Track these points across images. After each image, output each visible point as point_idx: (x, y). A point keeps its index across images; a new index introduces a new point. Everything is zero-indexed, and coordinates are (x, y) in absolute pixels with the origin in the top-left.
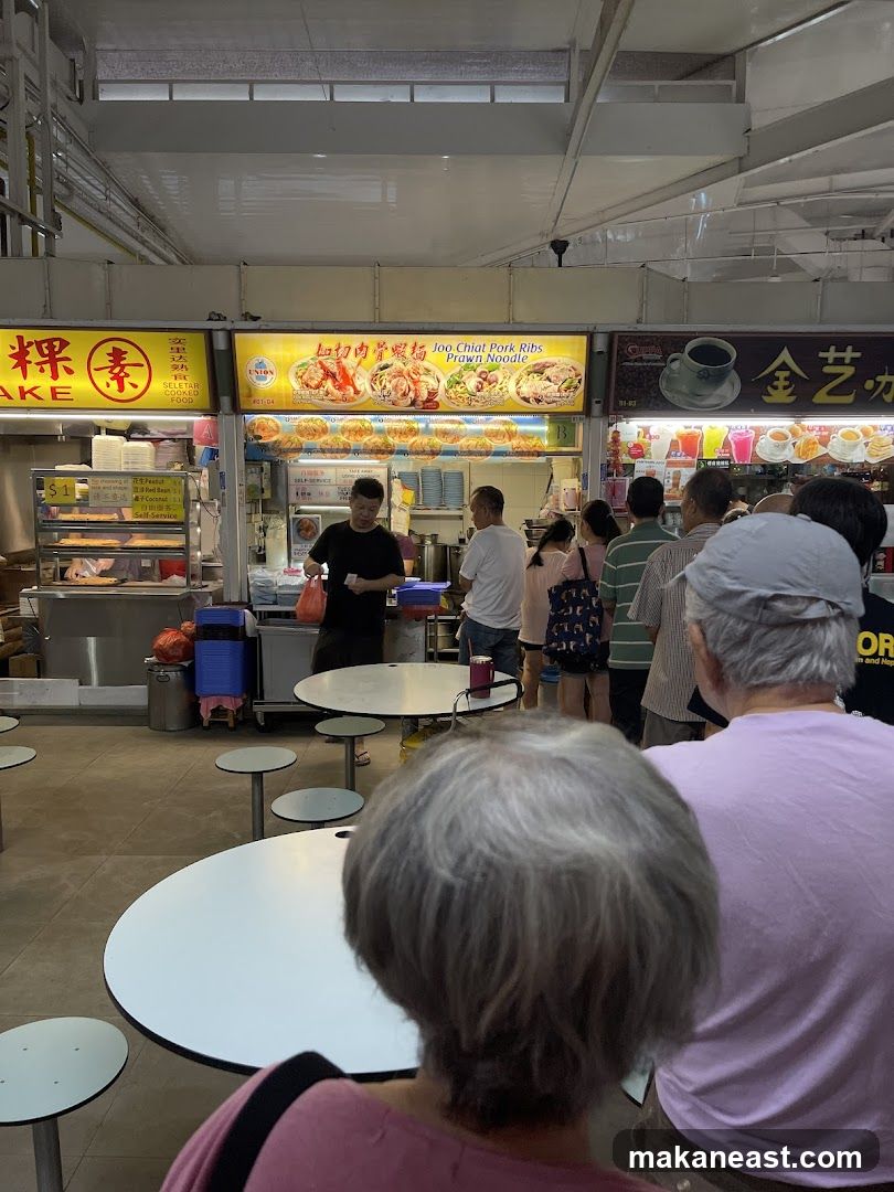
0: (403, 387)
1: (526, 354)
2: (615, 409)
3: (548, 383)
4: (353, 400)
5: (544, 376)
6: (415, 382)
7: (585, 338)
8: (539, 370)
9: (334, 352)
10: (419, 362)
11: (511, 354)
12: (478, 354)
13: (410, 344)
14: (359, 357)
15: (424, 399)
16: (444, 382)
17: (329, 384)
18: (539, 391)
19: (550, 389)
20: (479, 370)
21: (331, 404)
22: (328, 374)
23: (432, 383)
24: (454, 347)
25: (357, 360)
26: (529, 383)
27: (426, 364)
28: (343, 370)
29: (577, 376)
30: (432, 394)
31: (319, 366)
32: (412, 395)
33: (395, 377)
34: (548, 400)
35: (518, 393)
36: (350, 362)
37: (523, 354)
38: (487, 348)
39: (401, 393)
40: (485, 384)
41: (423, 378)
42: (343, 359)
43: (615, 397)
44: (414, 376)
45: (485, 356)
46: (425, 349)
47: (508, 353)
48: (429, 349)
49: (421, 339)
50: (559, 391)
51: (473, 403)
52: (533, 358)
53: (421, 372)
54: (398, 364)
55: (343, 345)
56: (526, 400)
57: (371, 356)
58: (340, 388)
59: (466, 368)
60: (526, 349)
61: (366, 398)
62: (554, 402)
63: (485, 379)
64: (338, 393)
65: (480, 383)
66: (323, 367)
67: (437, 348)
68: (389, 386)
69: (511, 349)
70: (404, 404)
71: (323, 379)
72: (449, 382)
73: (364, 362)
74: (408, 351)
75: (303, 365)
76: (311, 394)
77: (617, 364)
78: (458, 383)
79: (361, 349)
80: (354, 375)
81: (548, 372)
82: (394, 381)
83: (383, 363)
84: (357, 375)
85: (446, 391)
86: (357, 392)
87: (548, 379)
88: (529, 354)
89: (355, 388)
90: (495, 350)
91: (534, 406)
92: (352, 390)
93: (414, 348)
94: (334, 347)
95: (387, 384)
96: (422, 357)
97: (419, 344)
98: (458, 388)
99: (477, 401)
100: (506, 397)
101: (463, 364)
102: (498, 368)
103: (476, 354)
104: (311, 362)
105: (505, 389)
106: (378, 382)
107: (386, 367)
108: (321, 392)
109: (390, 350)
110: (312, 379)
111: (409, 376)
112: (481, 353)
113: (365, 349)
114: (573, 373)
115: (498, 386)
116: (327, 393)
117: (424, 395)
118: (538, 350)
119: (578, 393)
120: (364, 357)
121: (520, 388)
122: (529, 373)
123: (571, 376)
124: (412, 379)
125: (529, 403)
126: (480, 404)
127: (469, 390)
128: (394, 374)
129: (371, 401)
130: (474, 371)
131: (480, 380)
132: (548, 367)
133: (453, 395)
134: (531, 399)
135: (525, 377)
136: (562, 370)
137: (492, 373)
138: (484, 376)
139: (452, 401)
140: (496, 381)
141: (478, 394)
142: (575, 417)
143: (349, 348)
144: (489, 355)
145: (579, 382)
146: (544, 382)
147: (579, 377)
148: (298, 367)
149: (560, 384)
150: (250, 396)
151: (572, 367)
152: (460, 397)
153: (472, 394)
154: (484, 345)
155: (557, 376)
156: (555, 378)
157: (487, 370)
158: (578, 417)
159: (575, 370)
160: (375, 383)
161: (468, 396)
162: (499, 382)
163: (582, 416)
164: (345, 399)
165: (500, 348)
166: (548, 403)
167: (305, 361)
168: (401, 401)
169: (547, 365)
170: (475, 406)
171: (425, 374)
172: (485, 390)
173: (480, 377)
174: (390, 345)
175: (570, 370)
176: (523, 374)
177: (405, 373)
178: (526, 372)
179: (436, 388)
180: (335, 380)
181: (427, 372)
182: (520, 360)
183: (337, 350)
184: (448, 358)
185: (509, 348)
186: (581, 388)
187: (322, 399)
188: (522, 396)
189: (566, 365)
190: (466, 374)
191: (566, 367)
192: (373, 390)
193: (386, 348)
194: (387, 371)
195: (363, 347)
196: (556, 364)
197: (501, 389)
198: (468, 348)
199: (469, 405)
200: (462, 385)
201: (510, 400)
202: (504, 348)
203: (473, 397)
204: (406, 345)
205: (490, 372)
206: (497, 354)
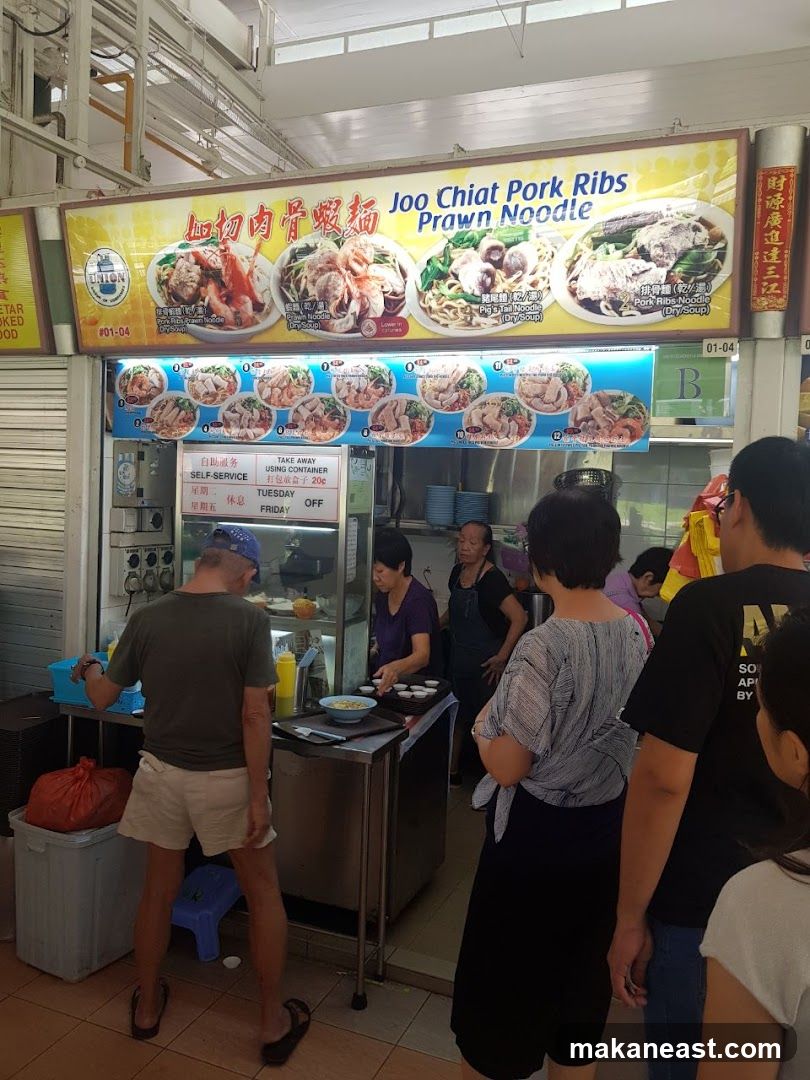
0: (339, 293)
1: (589, 197)
3: (642, 264)
4: (254, 322)
5: (631, 249)
6: (359, 279)
7: (731, 145)
8: (620, 236)
9: (214, 230)
10: (364, 238)
11: (555, 202)
12: (483, 208)
13: (347, 201)
14: (258, 236)
15: (379, 314)
16: (414, 277)
17: (211, 294)
18: (621, 283)
19: (647, 279)
20: (485, 244)
21: (216, 331)
22: (209, 273)
23: (393, 281)
24: (432, 200)
25: (254, 242)
26: (599, 265)
27: (378, 240)
28: (230, 261)
29: (715, 239)
30: (394, 302)
31: (192, 259)
32: (355, 307)
33: (321, 271)
34: (644, 303)
35: (573, 293)
36: (242, 247)
37: (581, 198)
38: (501, 195)
39: (334, 304)
40: (500, 274)
41: (375, 270)
42: (230, 243)
44: (357, 268)
45: (496, 210)
46: (377, 207)
47: (547, 200)
48: (383, 206)
49: (366, 188)
50: (669, 280)
51: (477, 319)
52: (607, 208)
53: (370, 255)
54: (327, 245)
55: (229, 214)
56: (590, 305)
57: (279, 232)
58: (229, 300)
59: (459, 242)
60: (588, 188)
61: (274, 317)
62: (656, 308)
63: (498, 264)
64: (226, 311)
65: (488, 273)
66: (199, 261)
67: (399, 204)
68: (313, 292)
69: (555, 190)
70: (341, 326)
71: (201, 284)
72: (425, 274)
73: (267, 245)
74: (344, 213)
75: (168, 258)
76: (184, 313)
78: (443, 276)
79: (260, 219)
80: (251, 273)
81: (642, 237)
82: (321, 280)
83: (299, 244)
84: (257, 272)
85: (420, 295)
86: (258, 307)
87: (643, 254)
88: (596, 198)
89: (254, 300)
90: (517, 198)
91: (609, 321)
92: (249, 304)
93: (354, 208)
94: (214, 219)
95: (310, 288)
96: (370, 226)
97: (365, 198)
98: (444, 288)
99: (484, 315)
100: (545, 303)
101: (451, 234)
102: (525, 236)
103: (476, 209)
104: (182, 252)
105: (541, 286)
106: (292, 286)
107: (308, 250)
108: (200, 311)
109: (310, 219)
110: (185, 285)
111: (349, 268)
112: (489, 206)
113: (266, 217)
114: (704, 234)
115: (527, 279)
116: (209, 310)
117: (378, 306)
118: (617, 186)
119: (716, 283)
120: (266, 236)
121: (576, 279)
122: (597, 243)
123: (698, 242)
124: (354, 273)
125: (600, 313)
126: (490, 321)
127: (466, 289)
128: (319, 266)
129: (284, 322)
130: (476, 247)
131: (489, 266)
132: (642, 225)
133: (434, 305)
134: (602, 305)
135: (588, 252)
136: (677, 229)
137: (512, 249)
138: (497, 258)
139: (433, 316)
140: (522, 267)
141: (486, 298)
142: (713, 341)
143: (240, 218)
144: (506, 208)
145: (721, 256)
146: (634, 261)
147: (720, 245)
148: (160, 263)
149: (671, 264)
150: (94, 322)
151: (702, 221)
152: (449, 307)
153: (472, 300)
154: (495, 187)
155: (663, 246)
156: (659, 251)
157: (501, 244)
158: (720, 342)
159: (708, 225)
160: (288, 288)
161: (465, 303)
162: (530, 269)
163: (729, 341)
164: (239, 322)
165: (531, 190)
166: (644, 312)
167: (169, 251)
168: (337, 322)
169: (640, 220)
170: (479, 325)
171: (377, 262)
172: (499, 289)
173: (487, 259)
174: (310, 205)
175: (696, 229)
176: (582, 246)
177: (339, 262)
178: (588, 240)
179: (399, 290)
180: (221, 285)
181: (382, 258)
182: (576, 215)
183: (220, 225)
184: (422, 223)
185: (548, 188)
186: (727, 270)
187: (203, 324)
188: (581, 297)
189: (687, 216)
190: (459, 255)
191: (685, 222)
192: (286, 300)
193: (304, 214)
194: (307, 259)
195: (263, 215)
196: (661, 216)
197: (533, 284)
198: (460, 195)
199: (470, 324)
200: (451, 280)
201: (555, 309)
202: (539, 190)
203: (474, 306)
204: (338, 202)
205: (508, 246)
206: (523, 204)
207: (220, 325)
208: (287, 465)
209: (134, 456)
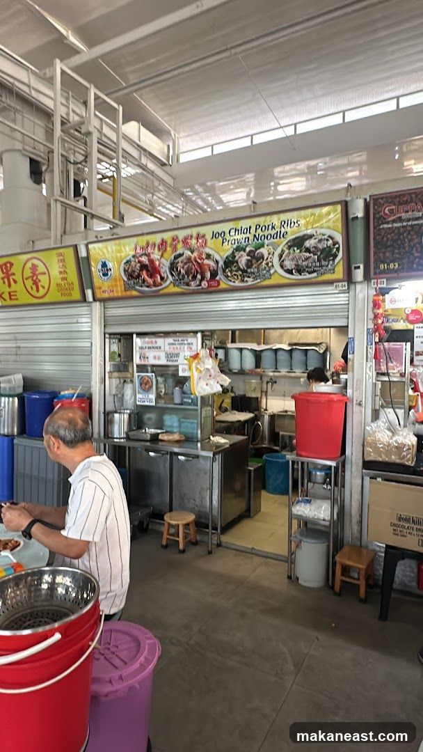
0: (193, 271)
1: (286, 230)
2: (375, 274)
3: (307, 254)
4: (161, 285)
5: (303, 249)
6: (200, 266)
7: (339, 208)
8: (298, 243)
9: (145, 249)
10: (202, 249)
11: (273, 232)
12: (246, 236)
13: (195, 235)
14: (161, 251)
15: (208, 279)
16: (221, 263)
17: (144, 275)
18: (300, 262)
19: (310, 260)
20: (247, 250)
21: (147, 289)
22: (143, 267)
23: (213, 266)
24: (227, 233)
25: (160, 254)
26: (291, 257)
27: (207, 250)
28: (152, 262)
29: (334, 244)
30: (214, 273)
31: (137, 262)
32: (199, 277)
33: (186, 263)
34: (309, 270)
35: (282, 267)
36: (156, 255)
37: (283, 230)
38: (253, 230)
39: (191, 276)
40: (254, 261)
41: (206, 262)
42: (151, 254)
43: (375, 261)
44: (199, 261)
45: (251, 237)
46: (206, 237)
47: (270, 232)
48: (208, 237)
49: (202, 230)
50: (318, 260)
51: (246, 279)
52: (293, 233)
53: (204, 256)
54: (188, 253)
55: (150, 242)
56: (289, 271)
57: (169, 249)
58: (151, 277)
59: (238, 249)
60: (285, 226)
61: (168, 282)
62: (314, 271)
63: (253, 257)
64: (150, 281)
65: (249, 260)
66: (139, 262)
67: (214, 236)
68: (183, 271)
69: (273, 227)
70: (194, 284)
71: (140, 271)
72: (225, 262)
73: (165, 255)
74: (194, 241)
75: (127, 262)
76: (134, 283)
77: (374, 228)
78: (232, 263)
79: (162, 244)
80: (159, 265)
81: (308, 244)
82: (186, 267)
83: (178, 252)
84: (161, 265)
85: (224, 270)
86: (162, 278)
87: (308, 250)
88: (288, 230)
89: (161, 276)
90: (259, 231)
91: (296, 277)
92: (159, 277)
93: (197, 238)
94: (144, 244)
95: (182, 270)
96: (204, 245)
97: (201, 234)
98: (233, 267)
99: (248, 277)
100: (271, 272)
101: (235, 246)
102: (262, 246)
103: (244, 236)
104: (133, 259)
105: (270, 264)
106: (175, 269)
107: (181, 255)
108: (140, 281)
109: (181, 243)
110: (134, 271)
111: (196, 261)
112: (248, 235)
114: (330, 242)
115: (264, 262)
116: (144, 281)
117: (208, 276)
118: (296, 225)
119: (337, 261)
120: (165, 251)
121: (283, 261)
122: (289, 248)
123: (329, 245)
124: (198, 263)
125: (293, 274)
126: (251, 279)
127: (241, 267)
128: (185, 261)
129: (172, 284)
130: (244, 251)
131: (249, 258)
132: (307, 239)
133: (229, 274)
134: (294, 271)
135: (287, 251)
136: (320, 241)
137: (258, 251)
138: (252, 254)
139: (230, 278)
140: (262, 257)
141: (249, 270)
142: (337, 284)
143: (155, 245)
144: (255, 236)
145: (338, 249)
146: (304, 254)
147: (337, 246)
148: (125, 264)
149: (319, 254)
150: (100, 288)
151: (329, 236)
152: (235, 275)
153: (244, 271)
154: (250, 228)
155: (315, 247)
156: (314, 249)
157: (253, 249)
158: (340, 284)
159: (332, 238)
160: (173, 270)
161: (241, 273)
162: (265, 258)
163: (344, 284)
164: (155, 285)
165: (264, 228)
166: (310, 273)
167: (128, 258)
168: (192, 283)
169: (306, 237)
170: (247, 281)
171: (206, 258)
172: (254, 267)
173: (248, 255)
174: (181, 238)
175: (327, 240)
176: (285, 249)
177: (192, 259)
178: (287, 246)
179: (215, 269)
180: (148, 271)
181: (208, 256)
182: (281, 236)
183: (147, 247)
184: (223, 242)
185: (270, 227)
186: (340, 255)
187: (142, 286)
188: (286, 268)
189: (323, 235)
190: (237, 255)
191: (323, 237)
192: (172, 275)
193: (178, 241)
194: (180, 259)
195: (163, 243)
196: (314, 235)
197: (267, 264)
198: (237, 232)
199: (243, 281)
200: (235, 264)
201: (276, 274)
202: (267, 228)
203: (245, 274)
204: (191, 237)
205: (256, 250)
206: (261, 234)
207: (148, 287)
208: (177, 342)
209: (117, 341)
